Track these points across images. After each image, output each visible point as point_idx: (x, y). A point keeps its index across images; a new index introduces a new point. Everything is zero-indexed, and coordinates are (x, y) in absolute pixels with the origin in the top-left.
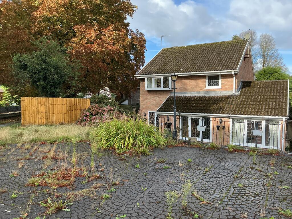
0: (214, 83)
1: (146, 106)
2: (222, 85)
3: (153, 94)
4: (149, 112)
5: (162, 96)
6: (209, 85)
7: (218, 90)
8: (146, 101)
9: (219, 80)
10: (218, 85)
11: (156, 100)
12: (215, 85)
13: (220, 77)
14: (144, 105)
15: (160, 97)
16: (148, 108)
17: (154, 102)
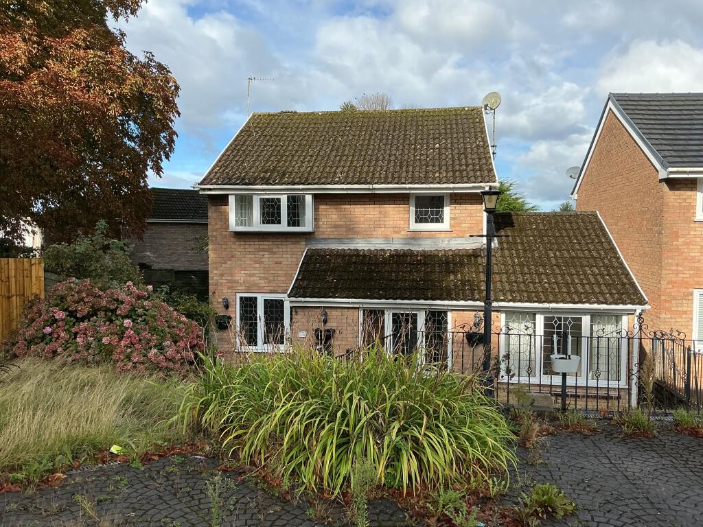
0: (429, 217)
1: (230, 278)
2: (452, 222)
3: (252, 243)
4: (239, 296)
5: (281, 250)
6: (416, 222)
7: (443, 235)
8: (229, 262)
9: (443, 207)
10: (442, 222)
11: (264, 259)
12: (432, 221)
13: (446, 201)
14: (222, 275)
15: (275, 253)
16: (234, 285)
17: (258, 265)
